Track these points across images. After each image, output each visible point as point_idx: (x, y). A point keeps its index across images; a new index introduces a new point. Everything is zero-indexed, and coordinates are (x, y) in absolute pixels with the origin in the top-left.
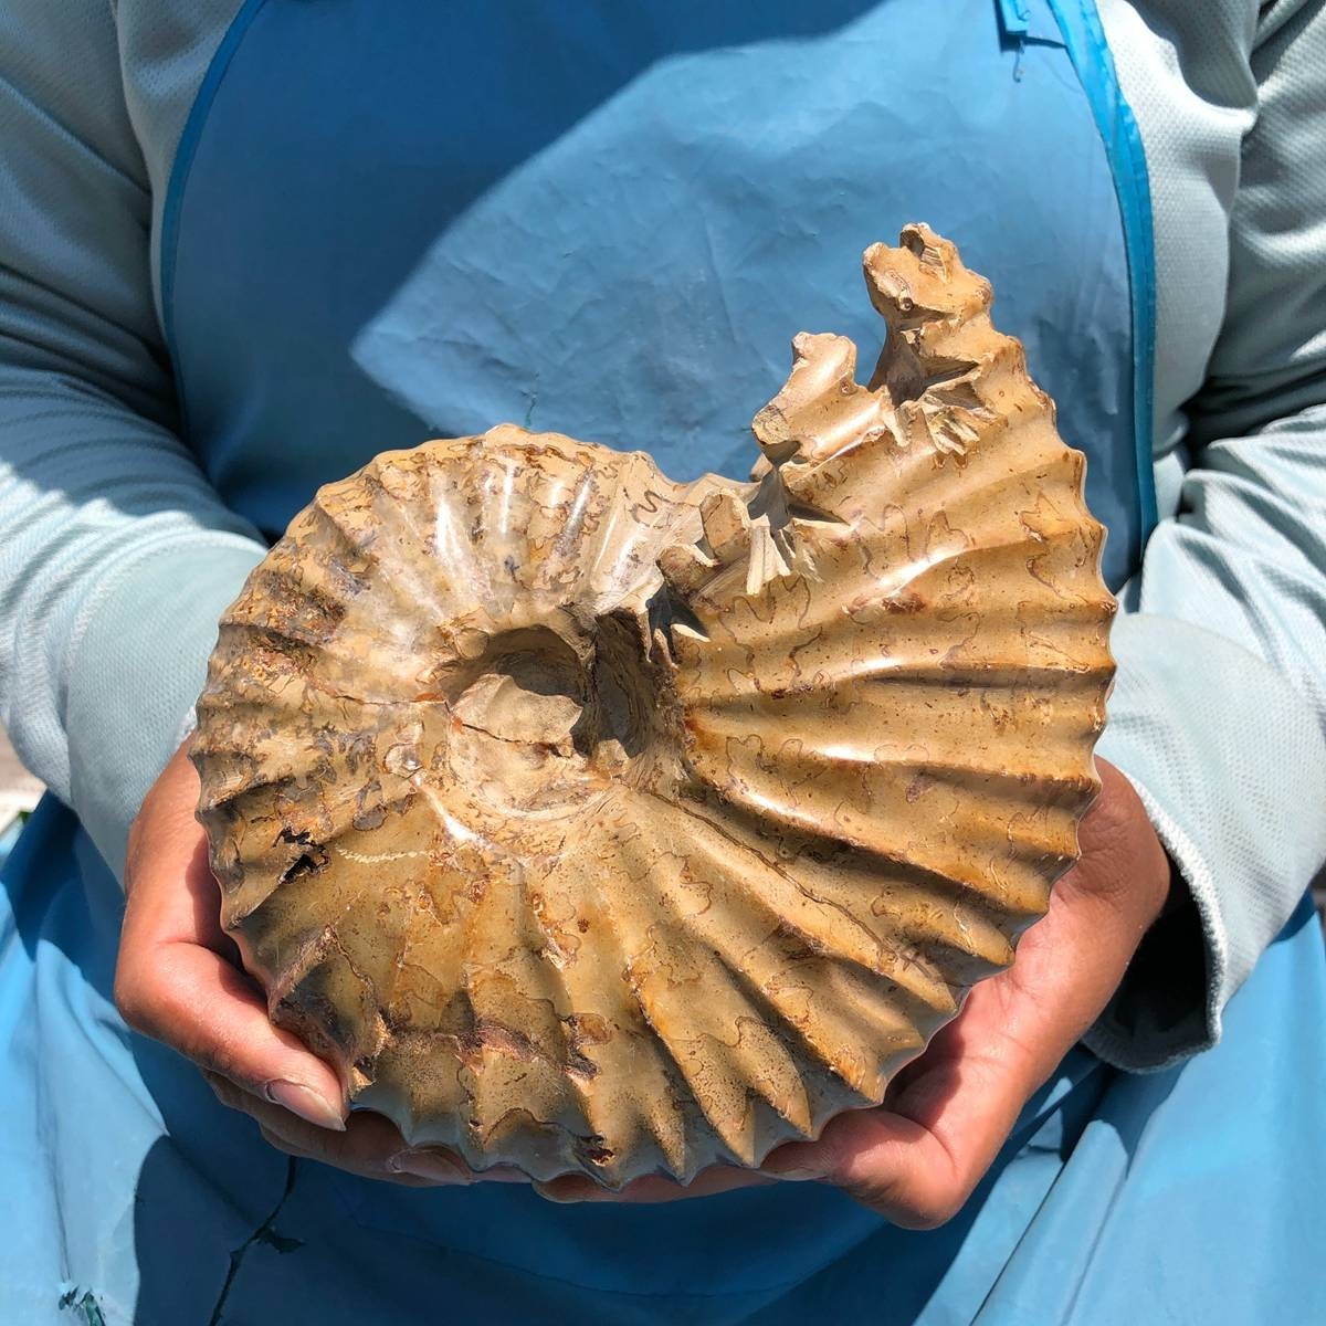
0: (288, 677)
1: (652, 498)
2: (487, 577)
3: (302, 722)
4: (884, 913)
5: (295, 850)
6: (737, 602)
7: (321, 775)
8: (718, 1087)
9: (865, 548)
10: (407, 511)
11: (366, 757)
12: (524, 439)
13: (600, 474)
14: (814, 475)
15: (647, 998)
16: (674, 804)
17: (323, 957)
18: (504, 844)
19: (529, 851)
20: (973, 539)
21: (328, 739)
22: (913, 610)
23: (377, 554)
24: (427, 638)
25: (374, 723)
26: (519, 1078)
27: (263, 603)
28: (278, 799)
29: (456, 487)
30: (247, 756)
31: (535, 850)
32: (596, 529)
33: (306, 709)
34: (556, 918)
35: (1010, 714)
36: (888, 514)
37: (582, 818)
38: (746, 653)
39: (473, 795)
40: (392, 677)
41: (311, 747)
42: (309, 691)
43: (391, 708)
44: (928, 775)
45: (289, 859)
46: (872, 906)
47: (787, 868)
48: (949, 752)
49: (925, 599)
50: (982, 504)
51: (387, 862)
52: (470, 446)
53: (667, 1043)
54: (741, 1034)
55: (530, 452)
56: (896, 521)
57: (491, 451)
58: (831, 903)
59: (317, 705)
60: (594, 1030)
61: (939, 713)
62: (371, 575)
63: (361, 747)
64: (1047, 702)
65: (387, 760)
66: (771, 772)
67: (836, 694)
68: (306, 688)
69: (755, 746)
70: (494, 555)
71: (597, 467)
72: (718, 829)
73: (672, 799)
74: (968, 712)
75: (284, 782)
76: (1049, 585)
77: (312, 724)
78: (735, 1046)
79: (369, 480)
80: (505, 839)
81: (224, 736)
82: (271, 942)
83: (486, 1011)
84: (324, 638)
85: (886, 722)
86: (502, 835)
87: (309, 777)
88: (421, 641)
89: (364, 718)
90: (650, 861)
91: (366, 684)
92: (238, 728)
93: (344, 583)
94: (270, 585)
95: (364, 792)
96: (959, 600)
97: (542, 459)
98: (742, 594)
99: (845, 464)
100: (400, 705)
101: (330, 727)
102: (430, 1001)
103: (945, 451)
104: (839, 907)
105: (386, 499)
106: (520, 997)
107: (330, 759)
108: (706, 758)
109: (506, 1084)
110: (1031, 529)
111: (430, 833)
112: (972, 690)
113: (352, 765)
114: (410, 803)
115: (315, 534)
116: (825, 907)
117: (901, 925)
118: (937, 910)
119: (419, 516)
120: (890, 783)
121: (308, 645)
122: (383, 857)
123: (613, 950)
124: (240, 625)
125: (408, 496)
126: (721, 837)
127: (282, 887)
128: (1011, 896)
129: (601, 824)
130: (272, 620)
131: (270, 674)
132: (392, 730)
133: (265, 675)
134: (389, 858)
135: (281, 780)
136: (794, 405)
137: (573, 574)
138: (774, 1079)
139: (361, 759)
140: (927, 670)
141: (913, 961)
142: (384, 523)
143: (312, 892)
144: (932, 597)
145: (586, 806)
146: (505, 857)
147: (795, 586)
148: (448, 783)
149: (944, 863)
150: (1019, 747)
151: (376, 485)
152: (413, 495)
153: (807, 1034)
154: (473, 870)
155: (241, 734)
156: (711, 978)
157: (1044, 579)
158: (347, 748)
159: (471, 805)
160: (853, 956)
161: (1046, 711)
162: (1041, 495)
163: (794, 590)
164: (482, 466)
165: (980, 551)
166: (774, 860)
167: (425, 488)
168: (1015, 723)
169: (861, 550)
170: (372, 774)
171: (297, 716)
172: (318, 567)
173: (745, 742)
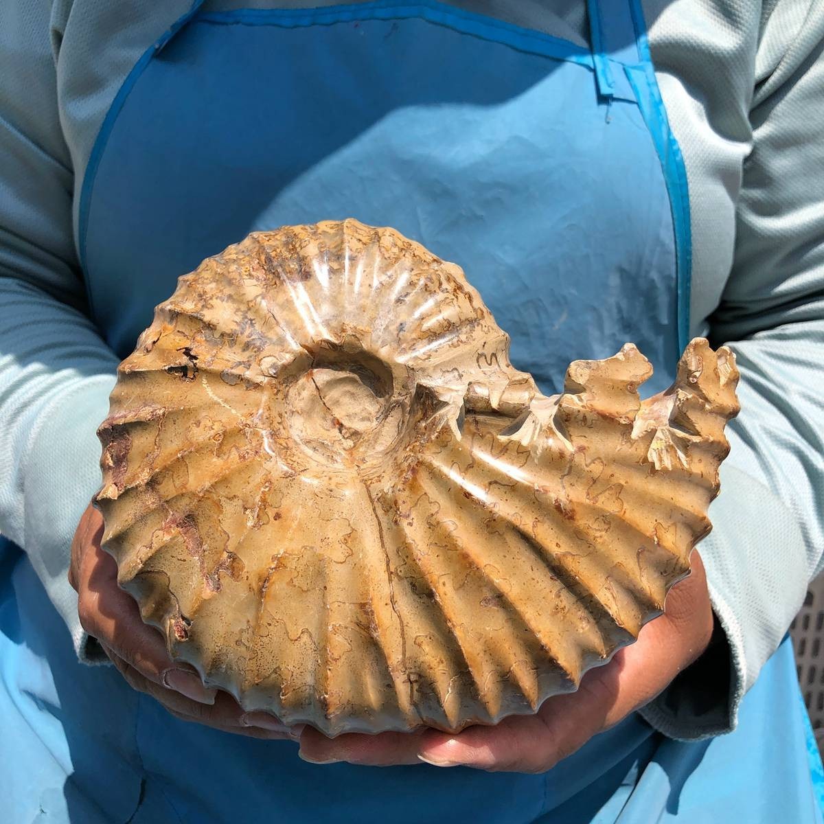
0: (256, 283)
1: (494, 358)
2: (387, 323)
3: (243, 308)
4: (420, 645)
5: (184, 360)
6: (488, 435)
7: (229, 338)
8: (265, 653)
9: (571, 467)
10: (380, 261)
11: (256, 349)
12: (462, 281)
13: (480, 326)
14: (579, 411)
15: (274, 578)
16: (372, 501)
17: (149, 420)
18: (279, 446)
19: (286, 459)
20: (625, 512)
21: (247, 326)
22: (567, 517)
23: (349, 267)
24: (334, 324)
25: (275, 338)
26: (181, 560)
27: (278, 242)
28: (199, 331)
29: (411, 271)
30: (205, 300)
31: (290, 462)
32: (455, 347)
33: (251, 304)
34: (268, 501)
35: (566, 610)
36: (596, 462)
37: (324, 468)
38: (471, 462)
39: (286, 413)
40: (302, 326)
41: (236, 322)
42: (260, 297)
43: (288, 339)
44: (500, 600)
45: (177, 362)
46: (417, 637)
47: (395, 579)
48: (521, 599)
49: (577, 517)
50: (644, 501)
51: (219, 404)
52: (435, 260)
53: (263, 607)
54: (299, 637)
55: (459, 288)
56: (597, 469)
57: (442, 271)
58: (399, 617)
59: (257, 307)
60: (235, 570)
61: (533, 577)
62: (337, 273)
63: (258, 343)
64: (589, 622)
65: (264, 359)
66: (430, 528)
67: (494, 520)
68: (260, 295)
69: (434, 509)
70: (399, 316)
71: (481, 322)
72: (381, 530)
73: (373, 497)
74: (548, 590)
75: (210, 326)
76: (641, 569)
77: (247, 313)
78: (292, 640)
79: (376, 233)
80: (281, 445)
81: (203, 283)
82: (133, 392)
84: (289, 281)
85: (505, 557)
86: (281, 441)
87: (222, 335)
88: (330, 322)
89: (272, 332)
90: (336, 516)
91: (287, 318)
92: (213, 285)
94: (288, 237)
95: (240, 363)
96: (592, 533)
97: (461, 295)
98: (494, 434)
99: (598, 419)
100: (293, 341)
101: (253, 322)
102: (176, 485)
103: (650, 460)
104: (401, 622)
105: (376, 248)
106: (218, 522)
107: (239, 335)
108: (407, 493)
109: (173, 557)
110: (656, 534)
111: (251, 409)
112: (559, 581)
113: (247, 346)
114: (255, 388)
115: (330, 234)
116: (395, 615)
117: (422, 659)
118: (445, 669)
119: (383, 268)
120: (480, 587)
121: (279, 277)
122: (220, 401)
123: (279, 540)
124: (258, 242)
125: (387, 255)
126: (379, 536)
127: (162, 371)
128: (486, 697)
129: (330, 479)
130: (274, 253)
131: (250, 275)
132: (279, 348)
133: (247, 273)
134: (222, 403)
135: (209, 324)
136: (600, 372)
138: (294, 674)
139: (253, 348)
140: (546, 551)
141: (411, 683)
142: (364, 257)
143: (173, 386)
144: (581, 519)
145: (331, 465)
147: (522, 453)
148: (280, 396)
149: (470, 650)
150: (556, 630)
151: (377, 238)
152: (389, 258)
153: (330, 667)
154: (254, 444)
155: (212, 289)
156: (311, 597)
157: (641, 564)
158: (252, 338)
159: (280, 415)
160: (386, 651)
161: (584, 626)
162: (675, 524)
163: (520, 455)
164: (431, 273)
165: (624, 521)
166: (392, 569)
167: (397, 259)
168: (564, 617)
169: (568, 466)
170: (252, 359)
171: (244, 303)
172: (317, 249)
173: (431, 503)
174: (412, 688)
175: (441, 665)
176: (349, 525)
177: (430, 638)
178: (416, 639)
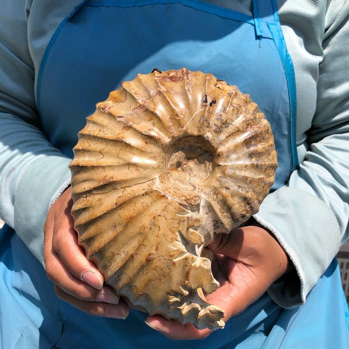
0: (245, 127)
1: (217, 227)
5: (210, 101)
13: (231, 221)
17: (185, 89)
21: (225, 125)
25: (220, 137)
41: (227, 121)
42: (238, 130)
45: (209, 98)
51: (192, 117)
65: (211, 133)
89: (223, 135)
102: (159, 102)
127: (206, 92)
147: (172, 240)
170: (211, 128)
173: (152, 203)
174: (84, 197)
175: (92, 209)
176: (143, 171)
177: (101, 204)
178: (101, 198)
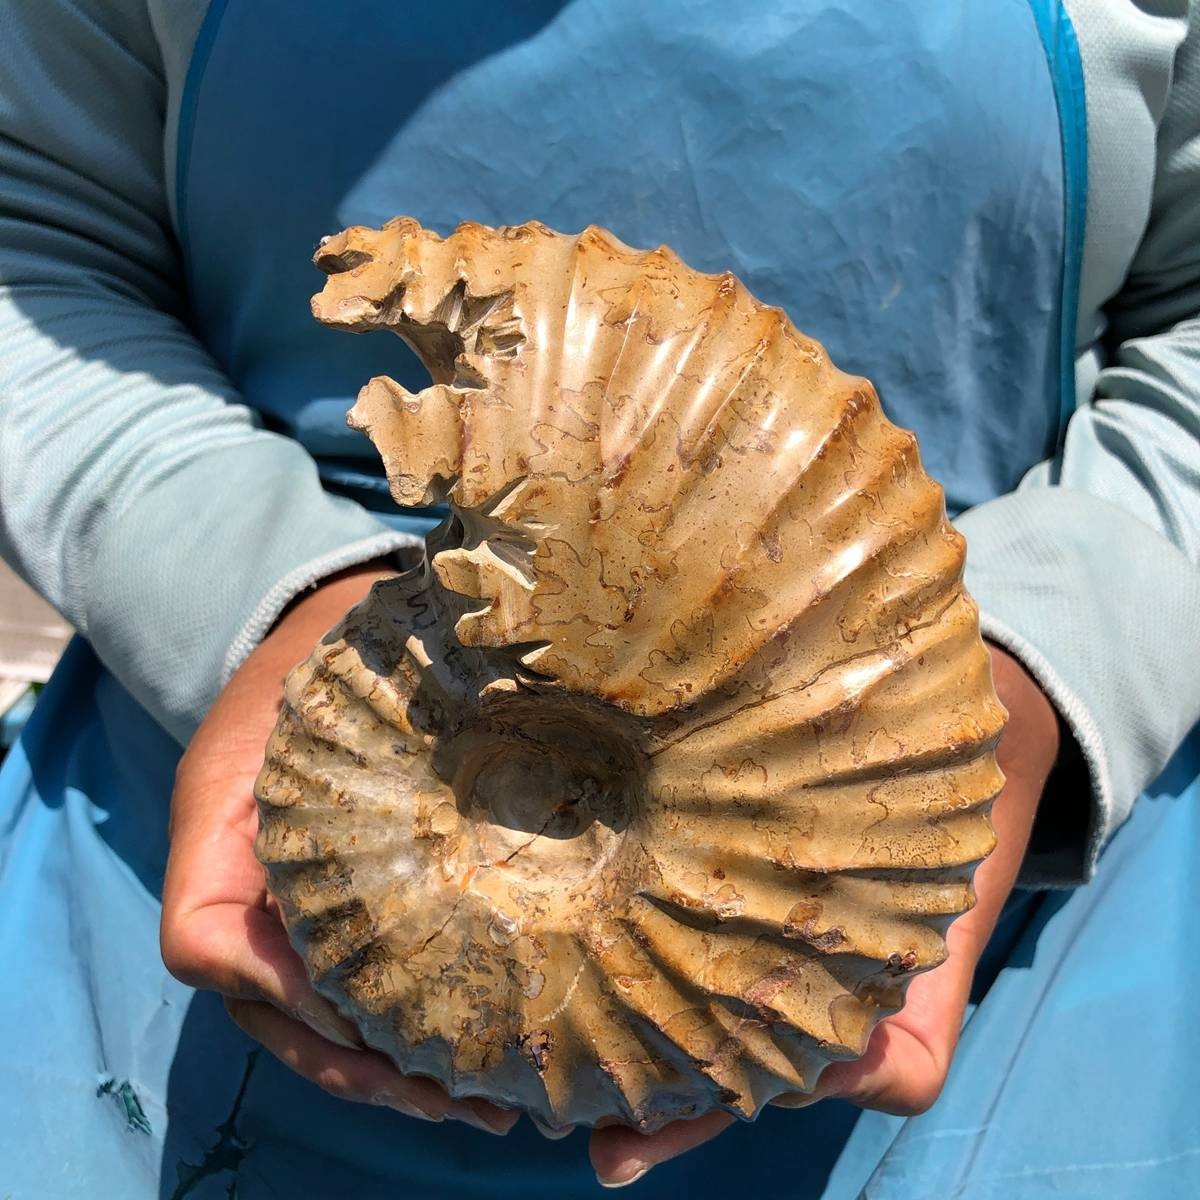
0: (386, 974)
1: (416, 602)
2: (399, 774)
3: (427, 986)
4: (856, 634)
6: (535, 602)
7: (477, 998)
8: (912, 844)
9: (553, 474)
10: (309, 803)
11: (484, 956)
13: (371, 631)
14: (469, 480)
15: (806, 862)
16: (668, 747)
18: (617, 894)
19: (635, 880)
20: (600, 378)
21: (453, 975)
22: (627, 466)
23: (329, 848)
24: (420, 851)
25: (462, 932)
26: (808, 990)
27: (317, 954)
28: (477, 1038)
29: (313, 752)
31: (637, 875)
34: (700, 894)
35: (761, 432)
36: (537, 437)
38: (580, 620)
39: (566, 889)
40: (433, 898)
41: (451, 992)
42: (406, 965)
43: (457, 913)
44: (767, 533)
46: (844, 640)
47: (771, 691)
48: (760, 505)
49: (624, 450)
51: (576, 991)
53: (852, 866)
54: (881, 804)
55: (321, 674)
58: (822, 672)
59: (421, 967)
60: (807, 914)
61: (724, 493)
62: (342, 863)
63: (474, 955)
64: (770, 393)
65: (496, 943)
66: (688, 659)
67: (656, 570)
68: (403, 966)
69: (659, 658)
70: (385, 758)
71: (364, 629)
72: (707, 725)
73: (662, 746)
74: (738, 468)
75: (466, 1028)
76: (677, 333)
77: (432, 979)
78: (887, 813)
79: (268, 813)
80: (614, 890)
81: (404, 1046)
83: (739, 988)
84: (372, 929)
86: (610, 890)
87: (474, 1007)
88: (419, 857)
89: (453, 938)
90: (700, 793)
91: (427, 920)
92: (404, 1032)
93: (337, 887)
95: (510, 975)
96: (642, 422)
97: (332, 670)
98: (531, 595)
99: (474, 448)
100: (459, 905)
101: (444, 967)
104: (830, 667)
106: (744, 954)
107: (468, 984)
108: (645, 702)
109: (806, 1002)
110: (622, 322)
111: (573, 946)
112: (721, 453)
113: (484, 970)
114: (541, 947)
116: (822, 679)
117: (874, 625)
118: (881, 589)
119: (318, 798)
120: (755, 569)
121: (369, 944)
122: (571, 991)
123: (752, 865)
125: (297, 794)
126: (716, 727)
127: (547, 1077)
128: (908, 519)
129: (648, 811)
130: (334, 957)
131: (375, 985)
132: (475, 924)
133: (374, 989)
134: (573, 987)
135: (463, 1029)
137: (437, 707)
138: (933, 797)
139: (483, 960)
140: (683, 484)
141: (910, 631)
142: (309, 826)
146: (628, 900)
147: (550, 549)
148: (544, 905)
152: (300, 790)
153: (913, 753)
154: (623, 931)
155: (409, 1033)
156: (823, 802)
157: (669, 335)
158: (469, 966)
159: (572, 899)
160: (874, 679)
161: (777, 400)
162: (600, 293)
166: (759, 697)
167: (299, 777)
169: (552, 478)
170: (500, 960)
171: (420, 986)
172: (314, 898)
173: (652, 663)
174: (917, 628)
175: (877, 596)
176: (709, 771)
177: (843, 621)
178: (848, 641)
